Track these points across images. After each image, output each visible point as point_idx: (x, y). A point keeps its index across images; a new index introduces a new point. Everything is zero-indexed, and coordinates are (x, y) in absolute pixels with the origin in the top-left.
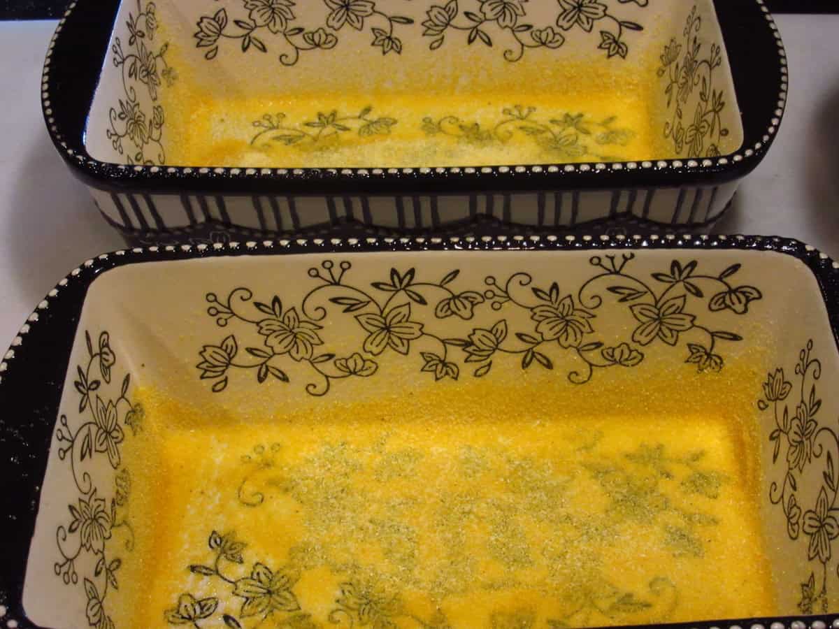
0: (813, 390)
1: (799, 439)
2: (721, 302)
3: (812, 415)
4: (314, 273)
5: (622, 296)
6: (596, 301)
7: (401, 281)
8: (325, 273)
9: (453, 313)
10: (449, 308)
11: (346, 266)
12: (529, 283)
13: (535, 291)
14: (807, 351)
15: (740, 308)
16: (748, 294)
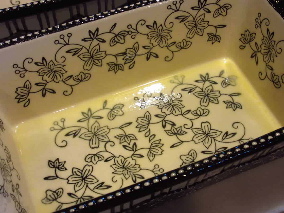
0: (268, 30)
1: (267, 51)
2: (218, 13)
3: (271, 39)
4: (56, 42)
5: (180, 20)
6: (172, 24)
7: (94, 35)
8: (62, 41)
9: (117, 42)
10: (115, 41)
11: (70, 35)
12: (145, 24)
13: (148, 26)
14: (259, 18)
15: (224, 13)
16: (227, 7)
